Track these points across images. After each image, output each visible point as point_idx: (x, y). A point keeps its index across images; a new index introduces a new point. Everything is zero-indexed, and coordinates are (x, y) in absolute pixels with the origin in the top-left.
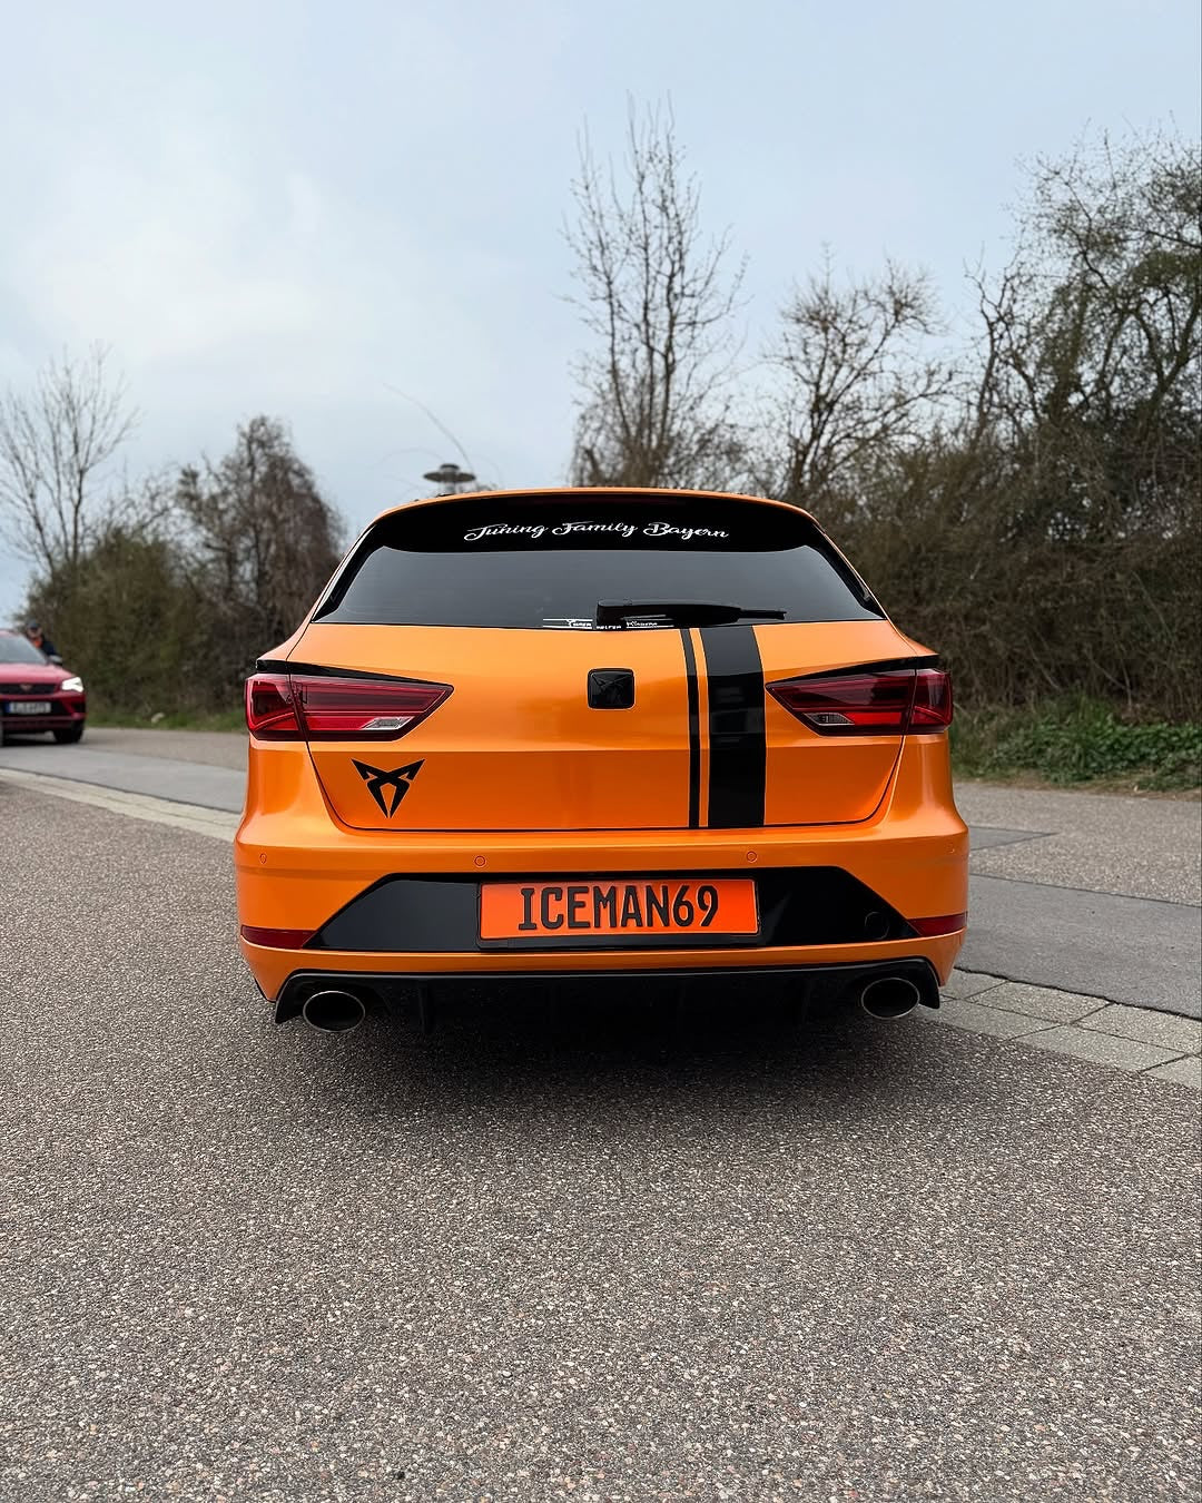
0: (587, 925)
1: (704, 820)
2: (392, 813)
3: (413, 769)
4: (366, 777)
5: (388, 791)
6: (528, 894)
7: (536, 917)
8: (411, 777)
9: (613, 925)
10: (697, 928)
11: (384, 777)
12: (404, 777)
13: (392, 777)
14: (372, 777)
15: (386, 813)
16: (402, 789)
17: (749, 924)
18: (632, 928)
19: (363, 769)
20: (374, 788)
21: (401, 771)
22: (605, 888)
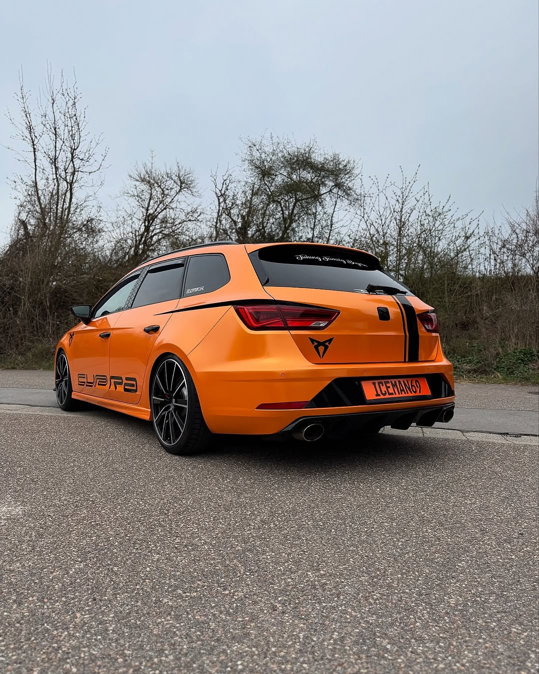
0: (392, 394)
1: (407, 360)
2: (323, 356)
3: (330, 341)
4: (313, 344)
5: (321, 349)
6: (374, 384)
7: (379, 393)
8: (329, 344)
9: (399, 394)
10: (418, 394)
11: (320, 344)
12: (327, 344)
13: (323, 344)
14: (316, 344)
15: (320, 357)
16: (326, 348)
17: (428, 392)
18: (404, 395)
19: (312, 341)
20: (316, 348)
21: (326, 341)
22: (393, 381)
